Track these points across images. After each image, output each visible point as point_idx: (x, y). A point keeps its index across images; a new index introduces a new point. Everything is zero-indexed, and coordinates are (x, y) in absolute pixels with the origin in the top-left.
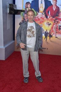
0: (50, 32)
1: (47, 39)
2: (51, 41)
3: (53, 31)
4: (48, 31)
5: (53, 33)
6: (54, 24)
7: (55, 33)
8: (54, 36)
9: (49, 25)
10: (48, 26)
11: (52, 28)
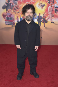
0: (44, 16)
1: (41, 25)
2: (46, 28)
3: (47, 15)
4: (42, 15)
5: (48, 17)
6: (49, 6)
7: (50, 17)
8: (49, 21)
9: (43, 6)
10: (40, 8)
11: (47, 10)
